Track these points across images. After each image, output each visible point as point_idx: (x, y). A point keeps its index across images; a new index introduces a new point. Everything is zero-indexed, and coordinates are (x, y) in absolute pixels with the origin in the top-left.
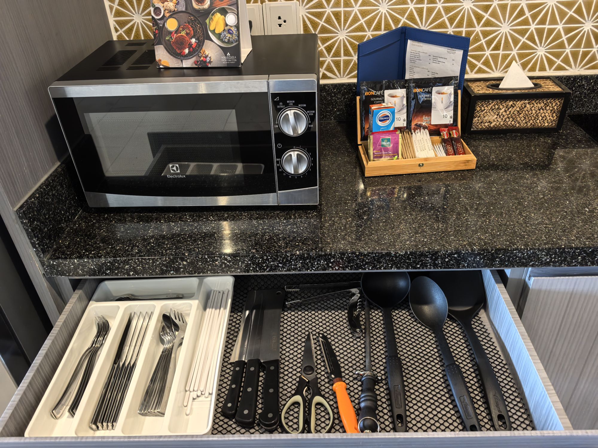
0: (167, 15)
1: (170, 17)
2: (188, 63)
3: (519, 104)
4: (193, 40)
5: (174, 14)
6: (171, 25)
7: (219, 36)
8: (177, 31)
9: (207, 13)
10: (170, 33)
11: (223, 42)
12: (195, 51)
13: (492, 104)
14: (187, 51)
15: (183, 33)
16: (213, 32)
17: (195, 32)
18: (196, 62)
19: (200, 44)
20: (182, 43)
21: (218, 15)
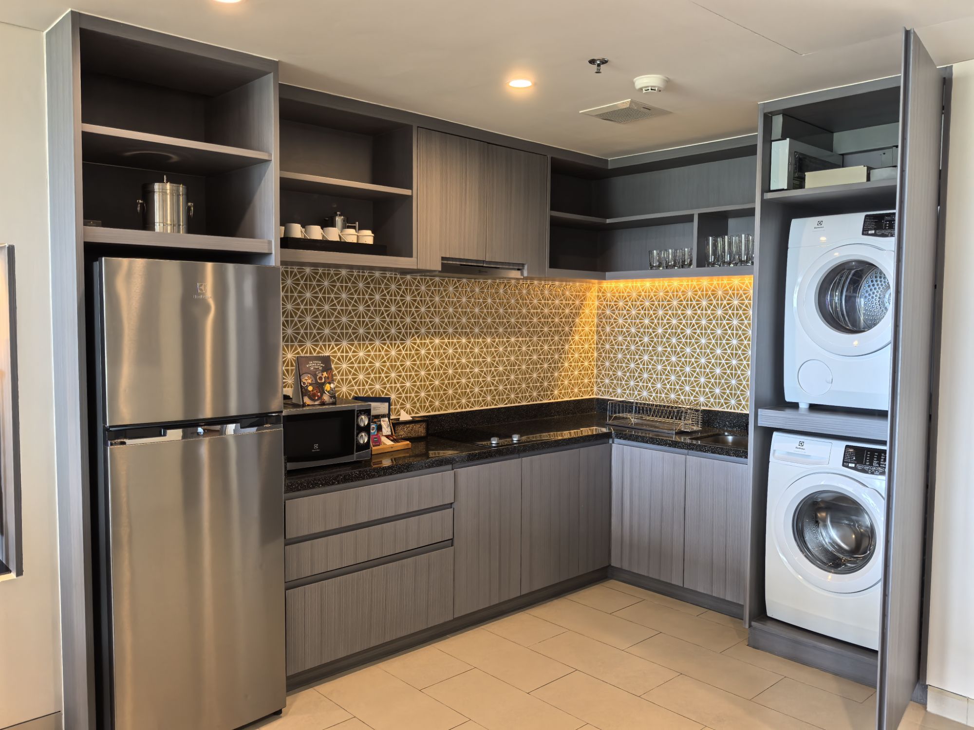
0: (308, 385)
1: (310, 385)
2: (317, 403)
3: (411, 425)
4: (319, 394)
5: (311, 384)
6: (310, 388)
7: (328, 392)
8: (312, 391)
9: (324, 384)
10: (310, 391)
11: (330, 394)
12: (320, 398)
13: (401, 426)
14: (317, 398)
15: (315, 391)
16: (326, 390)
17: (319, 390)
18: (320, 402)
19: (322, 395)
20: (314, 395)
21: (328, 384)
